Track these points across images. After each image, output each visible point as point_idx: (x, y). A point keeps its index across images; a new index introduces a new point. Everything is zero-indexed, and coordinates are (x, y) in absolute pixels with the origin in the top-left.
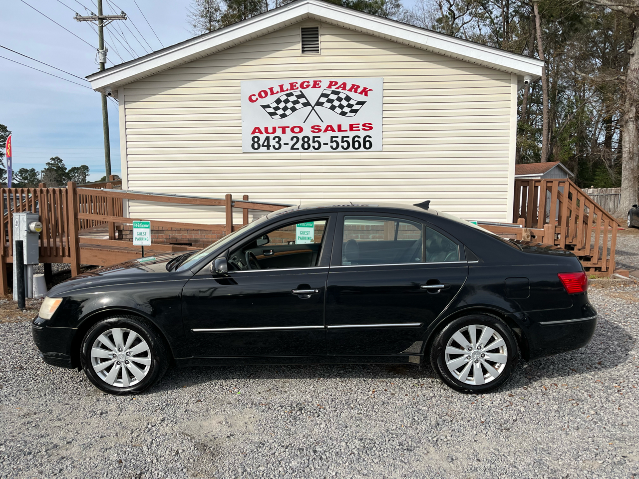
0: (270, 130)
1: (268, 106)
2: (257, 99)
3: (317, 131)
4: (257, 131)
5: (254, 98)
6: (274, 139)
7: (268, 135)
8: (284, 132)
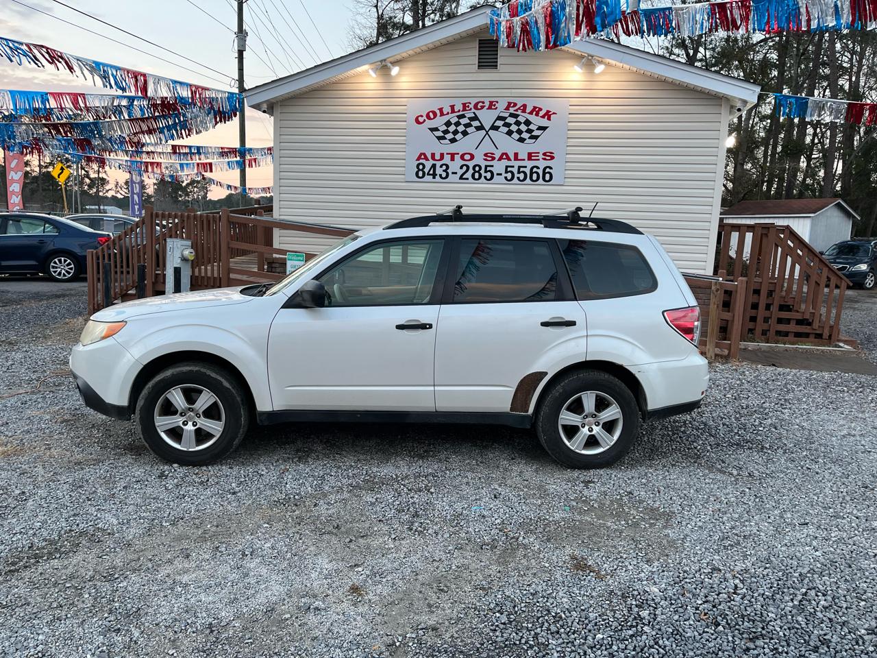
0: (437, 157)
1: (436, 129)
2: (425, 120)
3: (490, 159)
4: (423, 157)
5: (421, 119)
6: (441, 166)
7: (435, 162)
8: (453, 159)
